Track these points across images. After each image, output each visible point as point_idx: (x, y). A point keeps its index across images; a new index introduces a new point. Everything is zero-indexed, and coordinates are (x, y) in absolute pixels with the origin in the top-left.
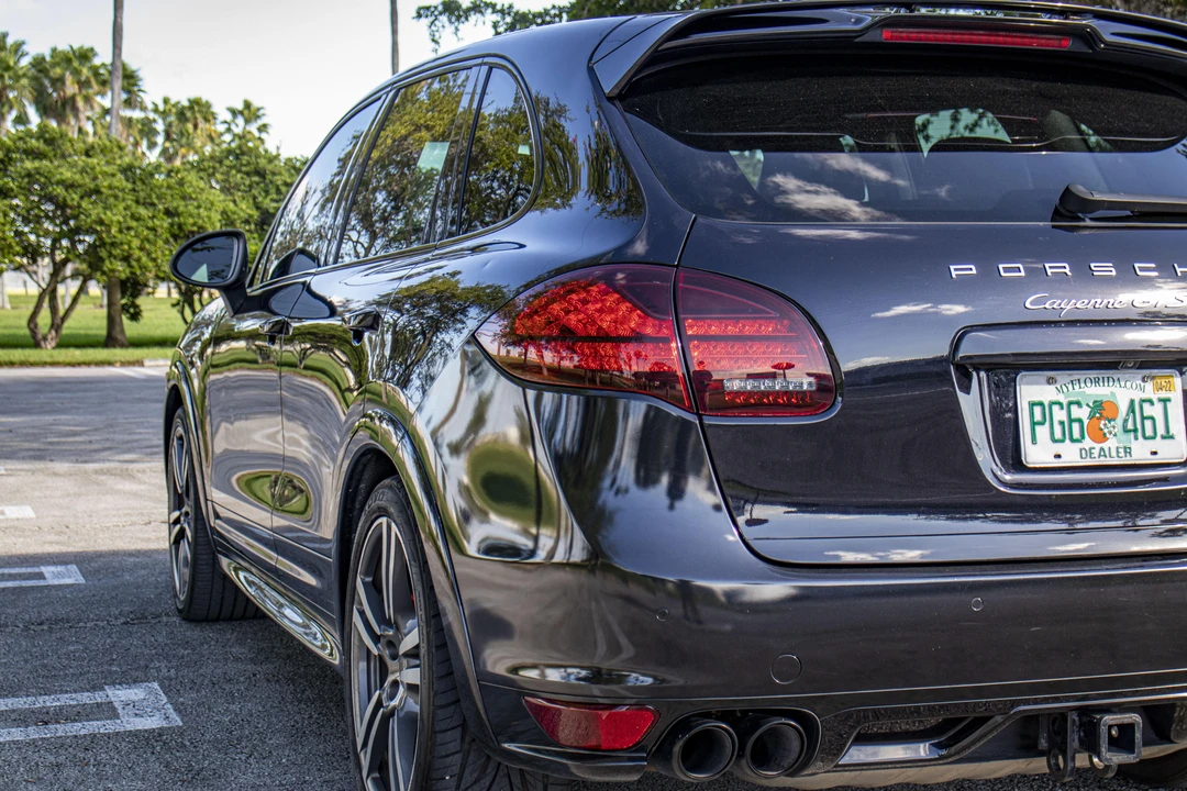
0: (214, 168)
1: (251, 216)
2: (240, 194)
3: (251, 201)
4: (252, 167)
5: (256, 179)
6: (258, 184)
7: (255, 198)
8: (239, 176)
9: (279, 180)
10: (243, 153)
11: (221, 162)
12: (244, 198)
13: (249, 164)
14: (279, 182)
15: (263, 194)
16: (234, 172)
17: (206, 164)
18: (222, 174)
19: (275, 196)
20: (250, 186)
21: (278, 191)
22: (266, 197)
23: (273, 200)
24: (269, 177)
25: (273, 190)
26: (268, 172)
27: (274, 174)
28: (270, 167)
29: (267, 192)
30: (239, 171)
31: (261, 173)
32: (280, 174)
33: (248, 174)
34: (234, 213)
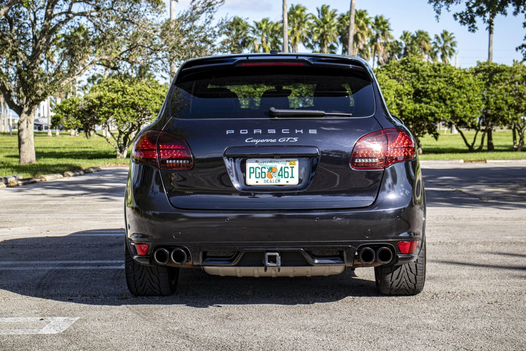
0: (395, 69)
1: (410, 92)
2: (406, 81)
3: (411, 85)
4: (413, 68)
5: (414, 74)
6: (415, 76)
7: (413, 83)
8: (406, 72)
9: (425, 74)
10: (409, 62)
11: (398, 67)
12: (408, 83)
13: (411, 67)
14: (424, 75)
15: (417, 81)
16: (403, 71)
17: (391, 67)
18: (399, 72)
19: (423, 82)
20: (411, 77)
21: (424, 79)
22: (418, 83)
23: (421, 84)
24: (421, 73)
25: (422, 79)
26: (420, 70)
27: (423, 71)
28: (421, 68)
29: (418, 80)
30: (406, 70)
31: (416, 71)
32: (426, 71)
33: (411, 72)
34: (401, 91)
